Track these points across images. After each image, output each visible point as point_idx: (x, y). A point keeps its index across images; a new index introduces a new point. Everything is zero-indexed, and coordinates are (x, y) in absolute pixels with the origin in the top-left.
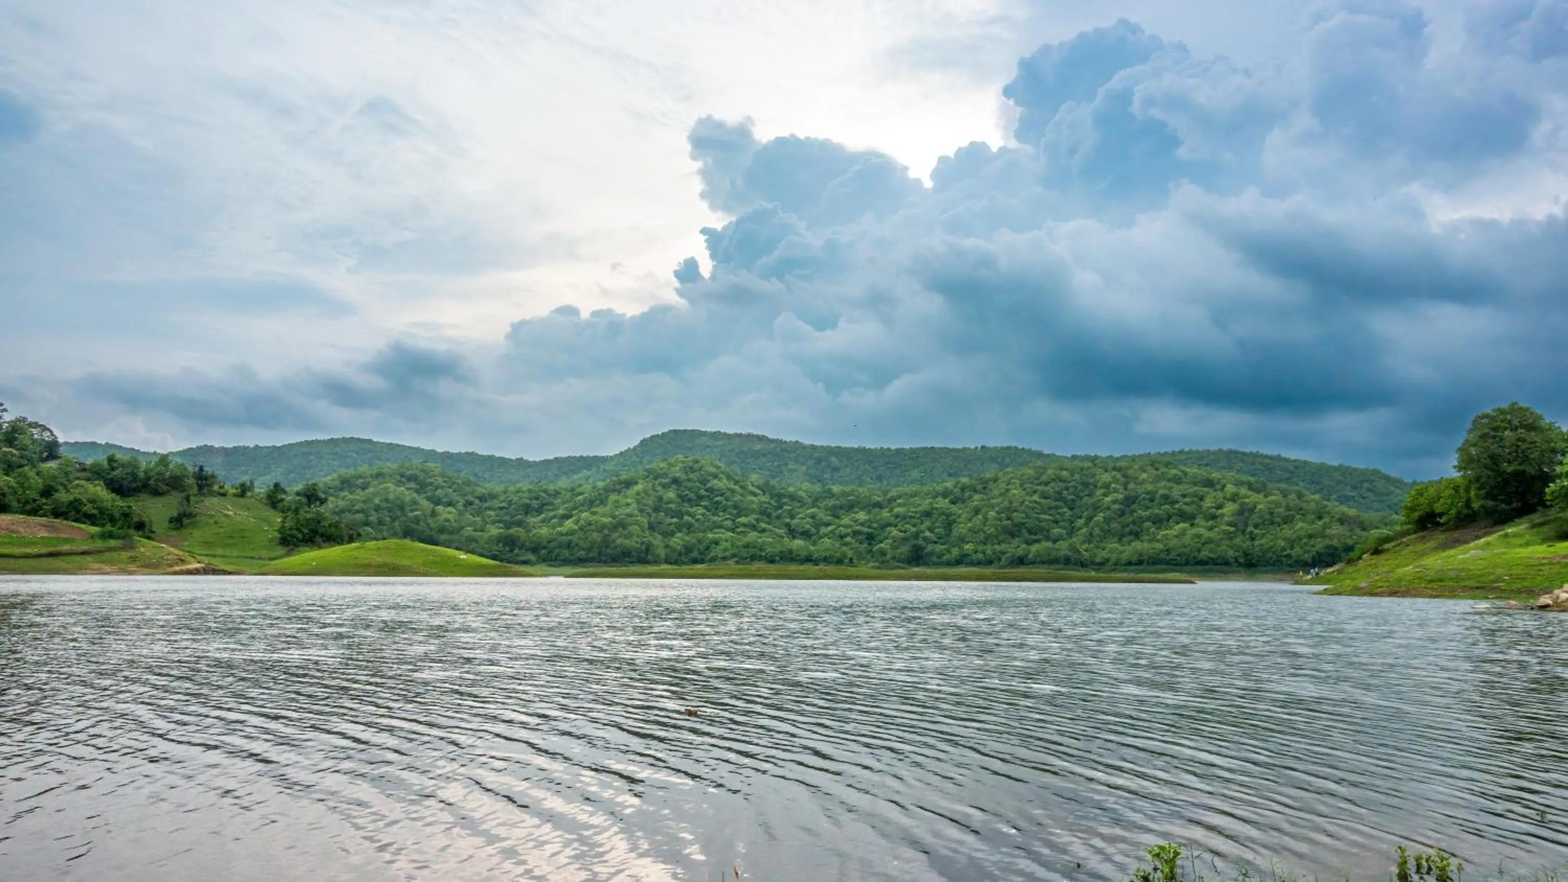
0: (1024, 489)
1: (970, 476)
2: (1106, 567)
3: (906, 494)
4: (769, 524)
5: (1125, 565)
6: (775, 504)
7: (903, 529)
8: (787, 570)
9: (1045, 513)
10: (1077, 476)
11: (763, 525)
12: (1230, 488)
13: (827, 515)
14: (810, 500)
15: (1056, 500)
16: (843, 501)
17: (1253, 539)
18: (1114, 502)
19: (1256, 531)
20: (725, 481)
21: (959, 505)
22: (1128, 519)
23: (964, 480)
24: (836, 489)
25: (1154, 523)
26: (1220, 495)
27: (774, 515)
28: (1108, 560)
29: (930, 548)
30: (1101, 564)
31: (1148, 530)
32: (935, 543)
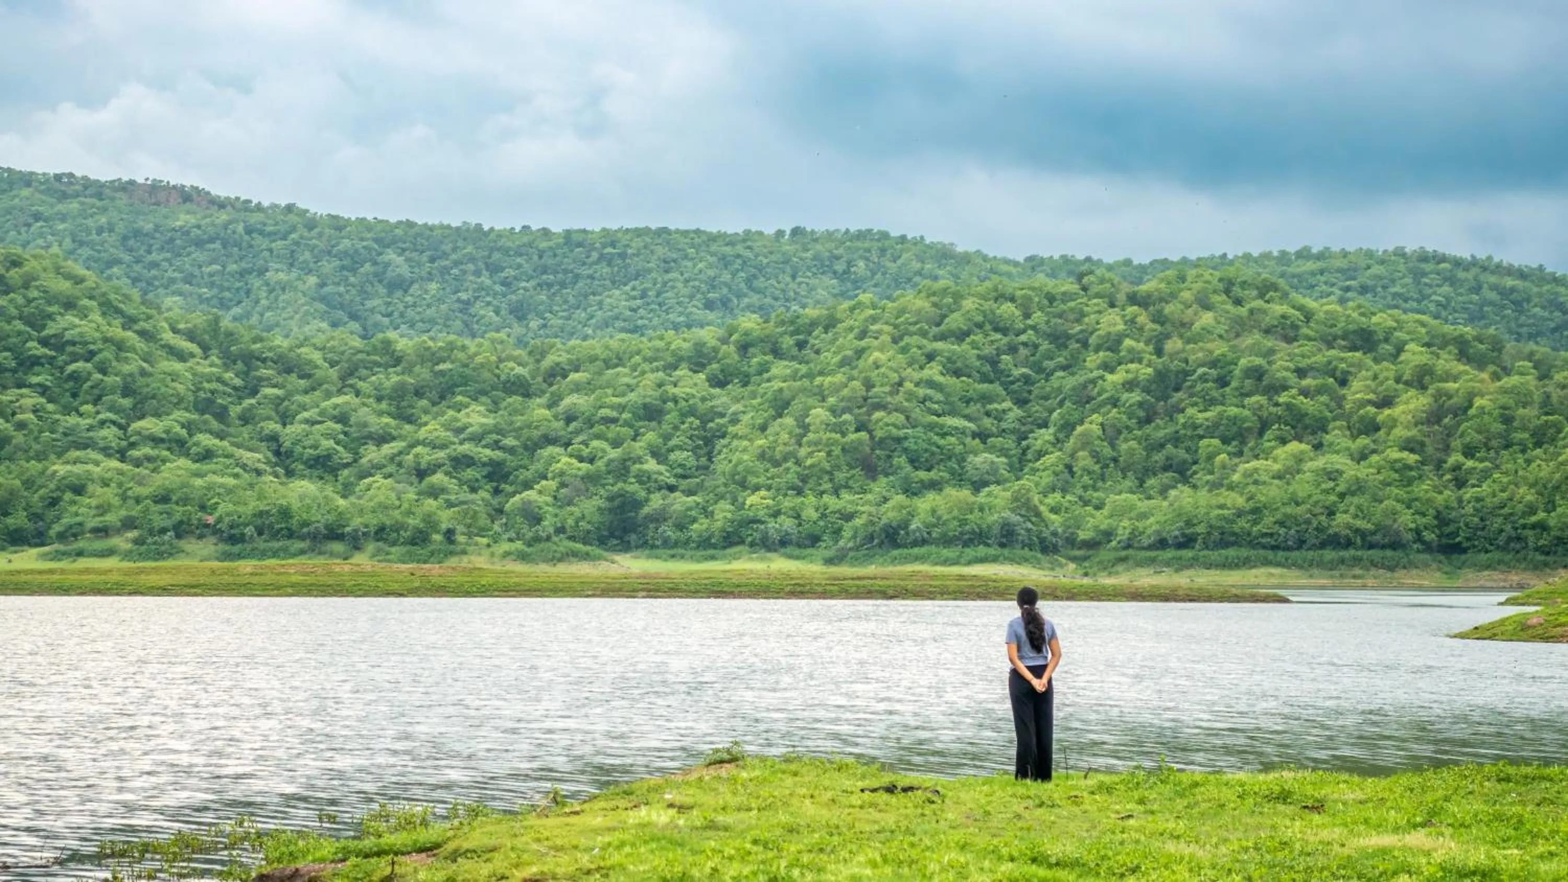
0: (904, 350)
1: (761, 309)
2: (1105, 554)
3: (593, 359)
4: (221, 436)
5: (1150, 548)
6: (238, 382)
7: (586, 452)
8: (329, 573)
9: (953, 413)
10: (1038, 317)
11: (206, 440)
12: (1414, 354)
13: (380, 414)
14: (333, 373)
15: (985, 379)
16: (423, 373)
17: (1460, 483)
18: (1130, 385)
19: (1470, 463)
20: (96, 316)
21: (734, 388)
22: (1160, 430)
23: (749, 322)
24: (404, 342)
25: (1225, 441)
26: (1388, 370)
27: (235, 411)
28: (1108, 535)
29: (656, 501)
30: (1092, 544)
31: (1210, 458)
32: (672, 489)
